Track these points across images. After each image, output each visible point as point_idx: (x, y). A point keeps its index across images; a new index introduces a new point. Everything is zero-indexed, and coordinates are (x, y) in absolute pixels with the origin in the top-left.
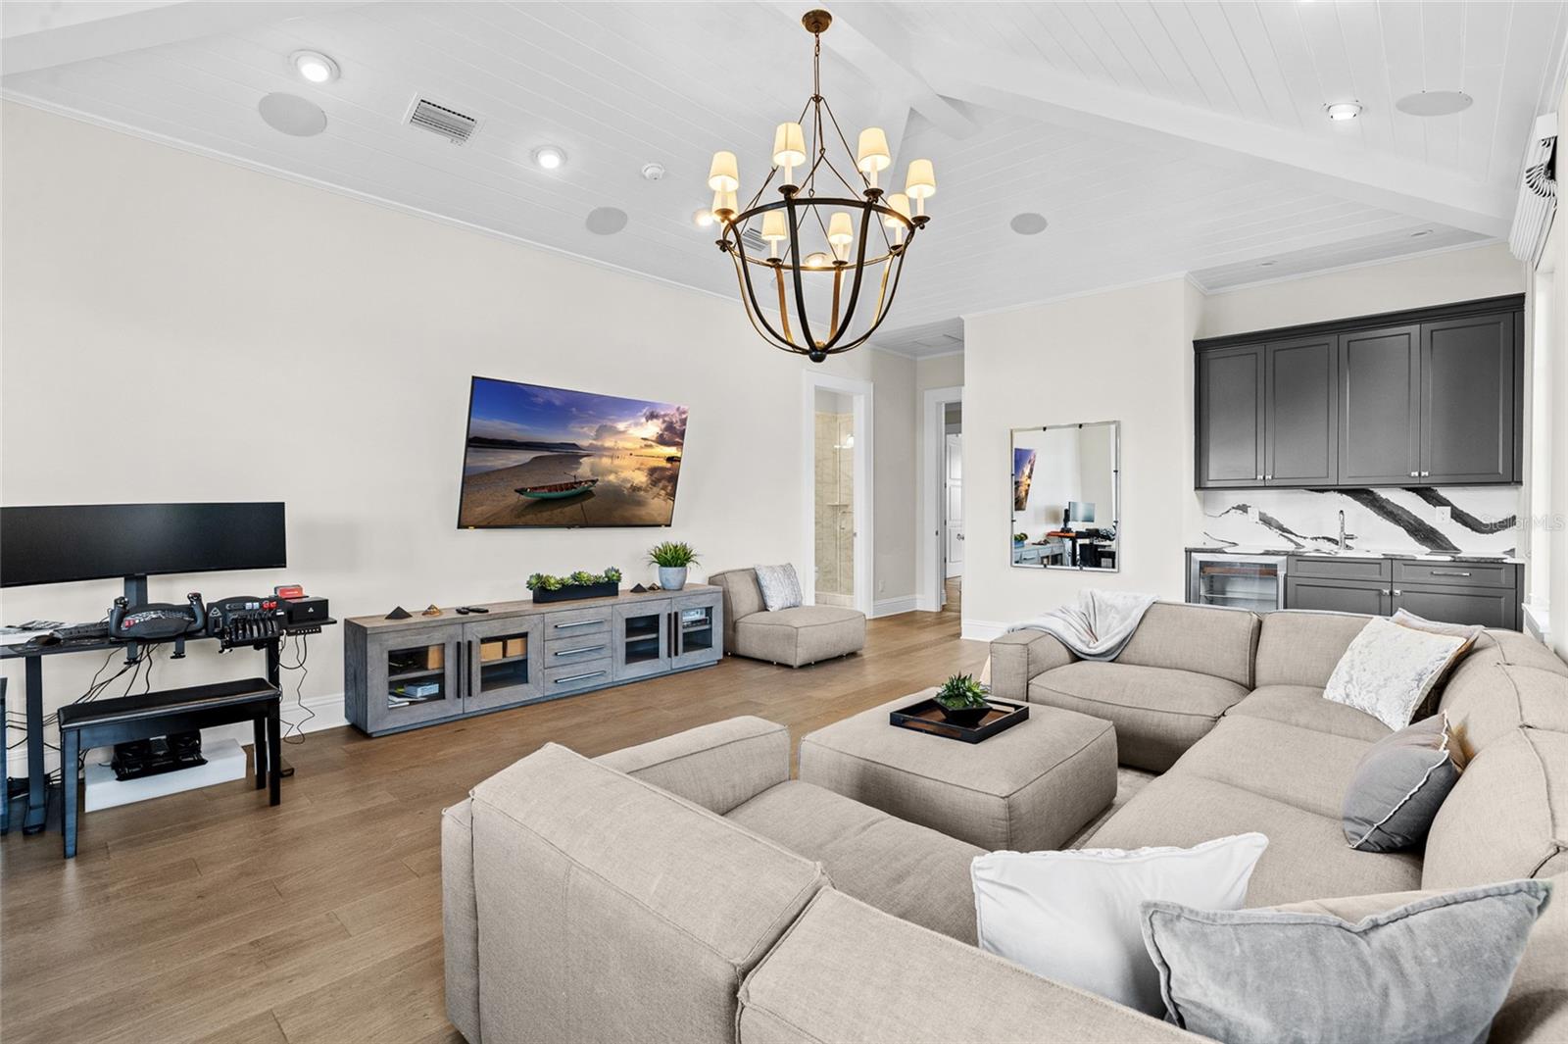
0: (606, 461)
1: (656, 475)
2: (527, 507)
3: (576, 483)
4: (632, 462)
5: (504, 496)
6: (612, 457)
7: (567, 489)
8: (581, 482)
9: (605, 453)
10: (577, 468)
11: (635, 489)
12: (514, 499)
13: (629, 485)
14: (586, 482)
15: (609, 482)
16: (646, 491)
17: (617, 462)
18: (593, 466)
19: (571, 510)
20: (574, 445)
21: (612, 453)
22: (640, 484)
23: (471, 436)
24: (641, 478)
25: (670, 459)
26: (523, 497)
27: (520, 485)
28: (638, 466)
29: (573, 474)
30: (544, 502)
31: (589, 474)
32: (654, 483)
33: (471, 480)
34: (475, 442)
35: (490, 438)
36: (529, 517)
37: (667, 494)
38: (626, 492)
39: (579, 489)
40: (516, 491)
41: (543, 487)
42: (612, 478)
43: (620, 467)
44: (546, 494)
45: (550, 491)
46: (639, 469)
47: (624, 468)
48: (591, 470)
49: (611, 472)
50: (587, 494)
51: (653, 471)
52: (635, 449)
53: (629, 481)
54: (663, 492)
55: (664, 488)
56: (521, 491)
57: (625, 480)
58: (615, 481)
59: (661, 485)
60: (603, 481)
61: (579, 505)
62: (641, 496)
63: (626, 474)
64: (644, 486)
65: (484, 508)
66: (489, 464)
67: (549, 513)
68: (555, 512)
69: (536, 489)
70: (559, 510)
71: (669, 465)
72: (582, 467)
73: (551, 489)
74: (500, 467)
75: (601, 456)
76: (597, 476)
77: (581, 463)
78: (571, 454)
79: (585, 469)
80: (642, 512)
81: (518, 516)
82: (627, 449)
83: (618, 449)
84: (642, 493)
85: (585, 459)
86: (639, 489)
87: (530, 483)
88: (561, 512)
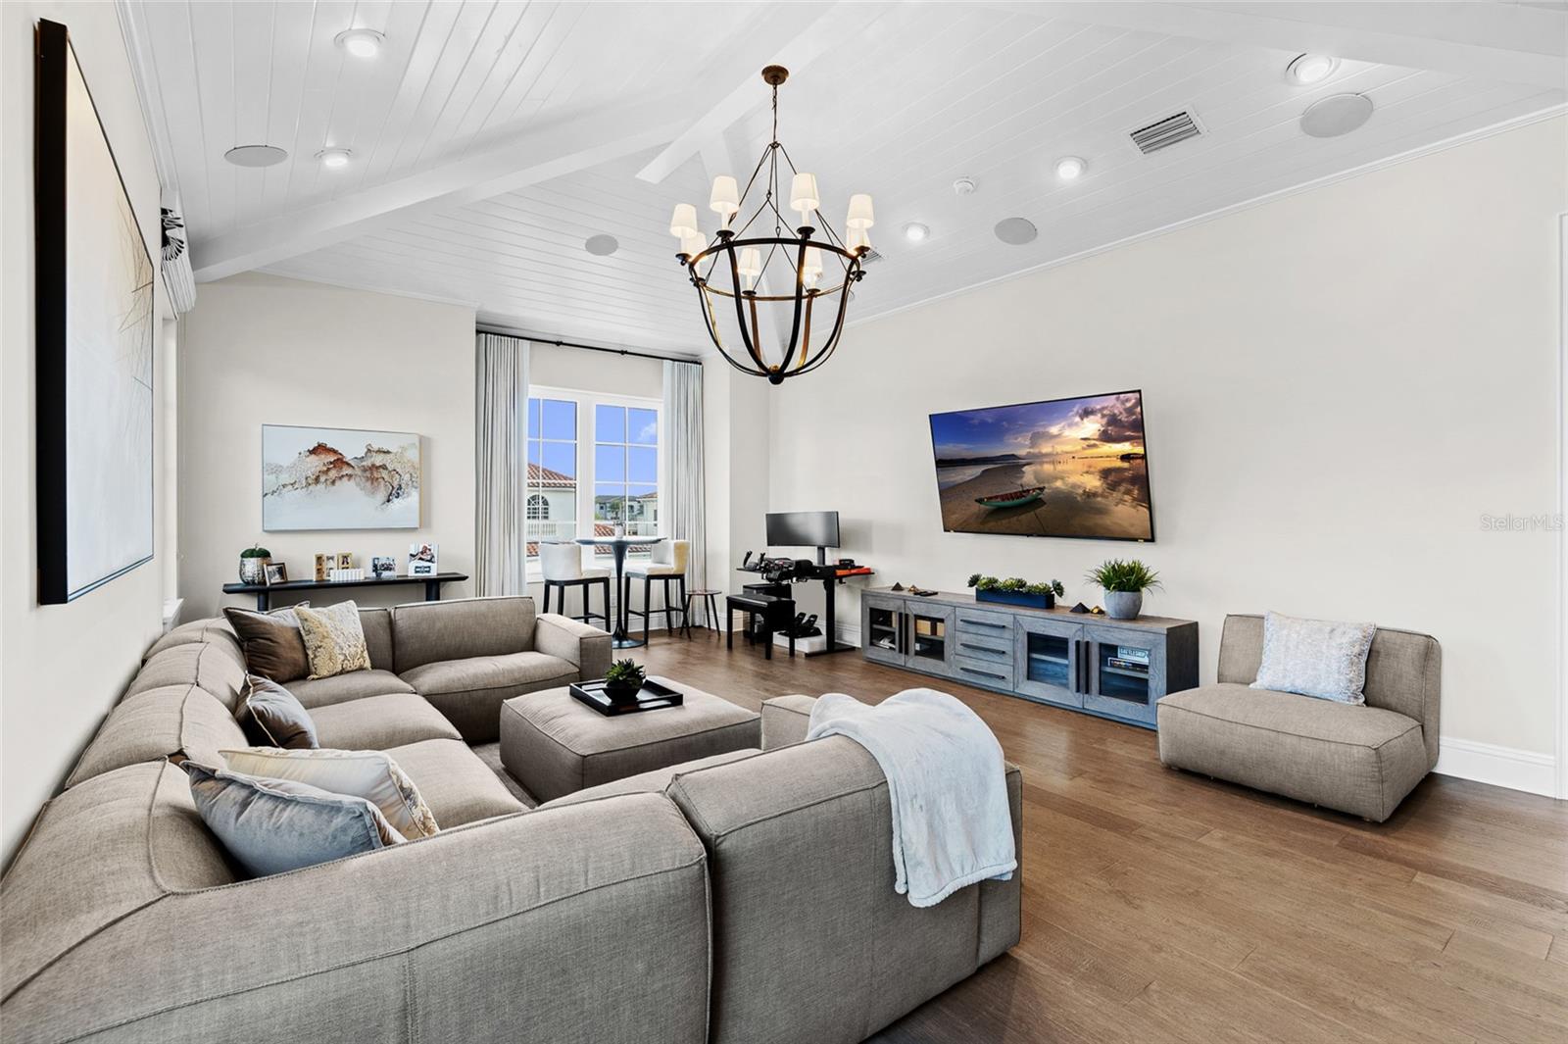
0: (1048, 468)
1: (1111, 478)
2: (987, 515)
3: (1024, 491)
4: (1079, 465)
5: (968, 505)
6: (1053, 463)
7: (1018, 498)
8: (1028, 491)
9: (1045, 460)
10: (1022, 477)
11: (1090, 495)
12: (976, 508)
13: (1081, 491)
14: (1034, 490)
15: (1057, 488)
16: (1102, 496)
17: (1059, 467)
18: (1037, 475)
19: (1026, 518)
20: (1013, 455)
21: (1054, 459)
22: (1094, 490)
23: (938, 458)
24: (1093, 483)
25: (1125, 457)
26: (982, 506)
27: (977, 496)
28: (1085, 469)
29: (1019, 482)
30: (999, 512)
31: (1035, 482)
32: (1113, 487)
33: (946, 493)
34: (942, 464)
35: (949, 458)
36: (992, 524)
37: (1134, 499)
38: (1079, 499)
39: (1029, 497)
40: (976, 501)
41: (996, 497)
42: (1059, 484)
43: (1064, 472)
44: (1000, 503)
45: (1003, 500)
46: (1087, 472)
47: (1072, 473)
48: (1036, 478)
49: (1056, 478)
50: (1037, 502)
51: (1106, 473)
52: (1076, 452)
53: (1079, 487)
54: (1127, 497)
55: (1128, 492)
56: (980, 501)
57: (1074, 486)
58: (1063, 487)
59: (1122, 488)
60: (1051, 488)
61: (1032, 513)
62: (1099, 503)
63: (1074, 479)
64: (1100, 491)
65: (957, 515)
66: (952, 479)
67: (1007, 521)
68: (1012, 519)
69: (991, 498)
70: (1015, 518)
71: (1126, 465)
72: (1026, 475)
73: (1004, 497)
74: (961, 482)
75: (1042, 463)
76: (1043, 483)
77: (1024, 472)
78: (1012, 465)
79: (1029, 477)
80: (1107, 521)
81: (983, 523)
82: (1067, 453)
83: (1057, 454)
84: (1099, 499)
85: (1026, 467)
86: (1095, 495)
87: (985, 495)
88: (1018, 520)
